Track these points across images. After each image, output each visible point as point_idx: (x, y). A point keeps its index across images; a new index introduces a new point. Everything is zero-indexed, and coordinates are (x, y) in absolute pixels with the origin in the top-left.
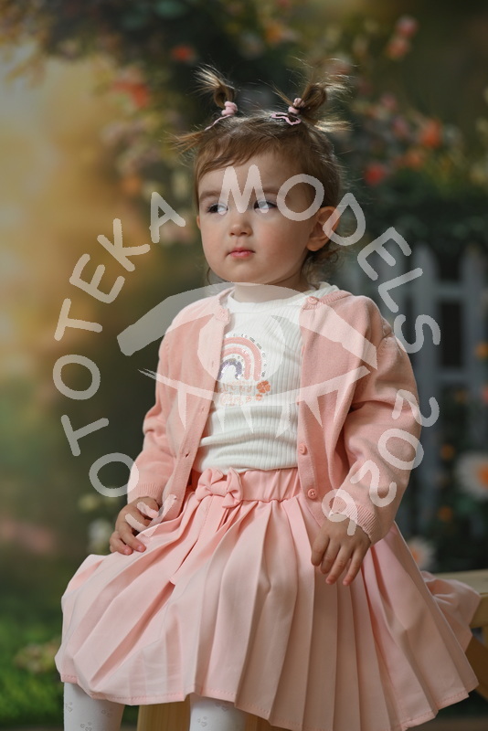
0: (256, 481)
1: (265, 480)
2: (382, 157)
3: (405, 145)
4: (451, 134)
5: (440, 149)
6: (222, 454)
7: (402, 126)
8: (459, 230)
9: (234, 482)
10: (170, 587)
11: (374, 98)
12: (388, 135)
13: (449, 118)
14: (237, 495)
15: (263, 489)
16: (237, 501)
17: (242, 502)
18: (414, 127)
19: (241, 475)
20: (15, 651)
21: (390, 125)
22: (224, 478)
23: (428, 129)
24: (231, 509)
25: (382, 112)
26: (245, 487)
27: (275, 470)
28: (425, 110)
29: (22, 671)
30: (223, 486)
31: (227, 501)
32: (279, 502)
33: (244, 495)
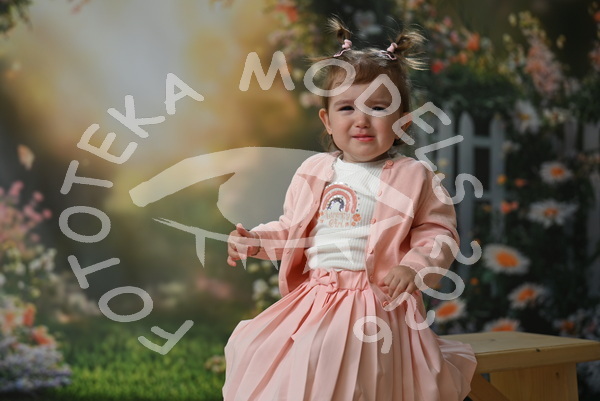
0: (348, 277)
1: (353, 277)
2: (443, 57)
3: (457, 49)
4: (486, 42)
5: (479, 52)
6: (328, 259)
7: (455, 36)
8: (490, 104)
9: (333, 277)
10: (291, 341)
11: (439, 19)
12: (447, 43)
13: (485, 34)
14: (335, 285)
15: (352, 283)
16: (335, 289)
17: (338, 290)
18: (462, 37)
19: (338, 273)
20: (205, 360)
21: (448, 37)
22: (328, 274)
23: (472, 39)
24: (331, 294)
25: (443, 29)
26: (340, 281)
27: (359, 271)
28: (469, 28)
29: (209, 371)
30: (327, 280)
31: (329, 289)
32: (361, 291)
33: (339, 285)
